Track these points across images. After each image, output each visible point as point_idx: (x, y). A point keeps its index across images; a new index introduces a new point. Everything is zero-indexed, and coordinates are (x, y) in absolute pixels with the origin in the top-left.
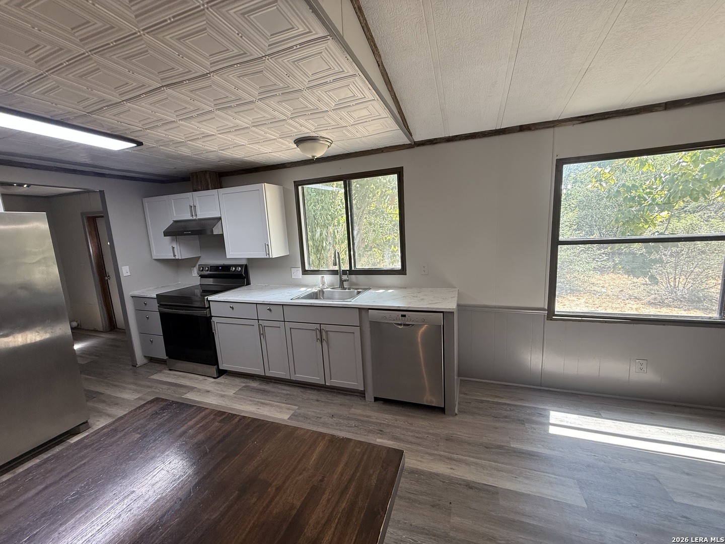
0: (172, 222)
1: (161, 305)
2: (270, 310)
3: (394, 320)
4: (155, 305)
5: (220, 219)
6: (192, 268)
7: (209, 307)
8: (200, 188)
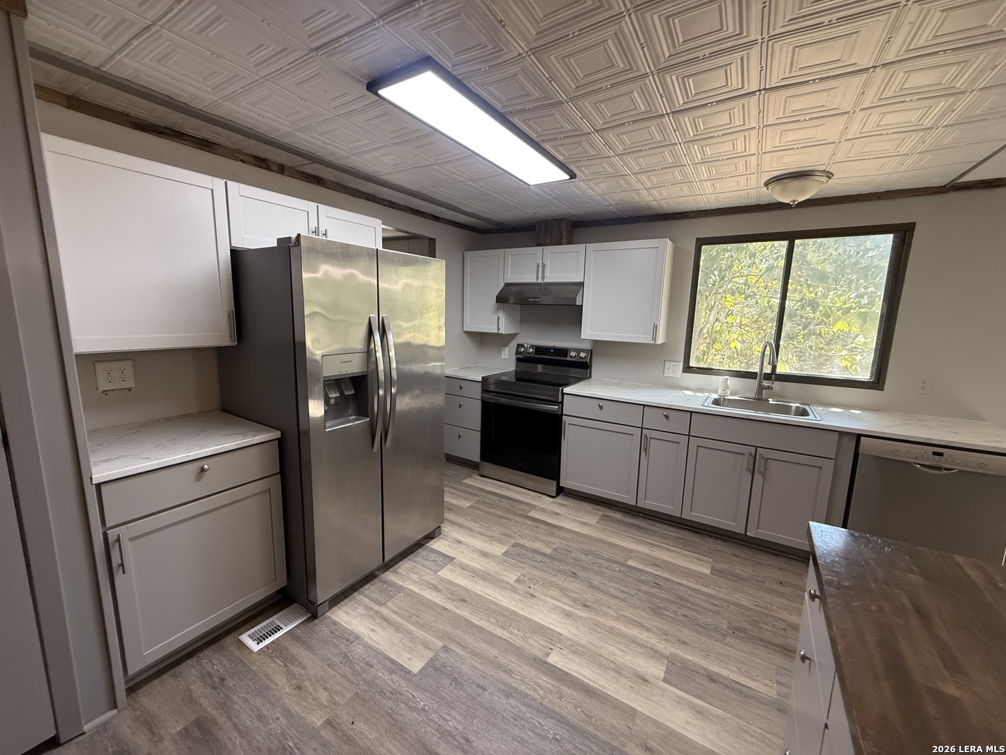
0: (503, 285)
1: (484, 391)
2: (667, 417)
3: (916, 458)
4: (477, 392)
5: (582, 284)
6: (502, 348)
7: (562, 402)
8: (548, 241)
